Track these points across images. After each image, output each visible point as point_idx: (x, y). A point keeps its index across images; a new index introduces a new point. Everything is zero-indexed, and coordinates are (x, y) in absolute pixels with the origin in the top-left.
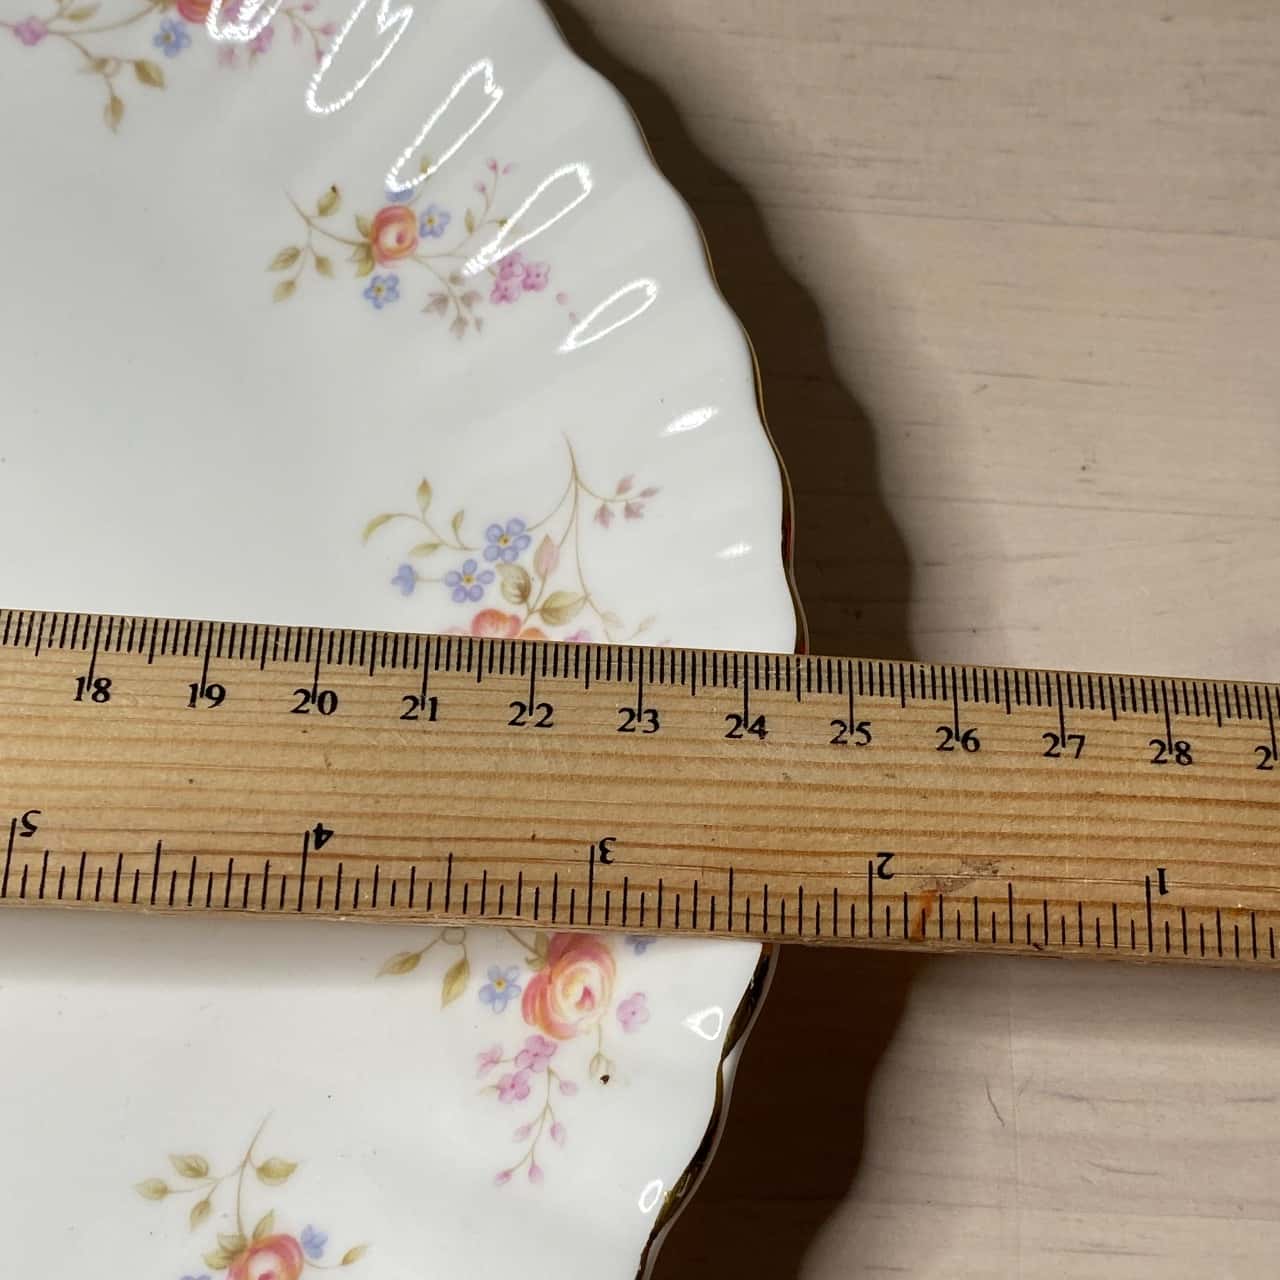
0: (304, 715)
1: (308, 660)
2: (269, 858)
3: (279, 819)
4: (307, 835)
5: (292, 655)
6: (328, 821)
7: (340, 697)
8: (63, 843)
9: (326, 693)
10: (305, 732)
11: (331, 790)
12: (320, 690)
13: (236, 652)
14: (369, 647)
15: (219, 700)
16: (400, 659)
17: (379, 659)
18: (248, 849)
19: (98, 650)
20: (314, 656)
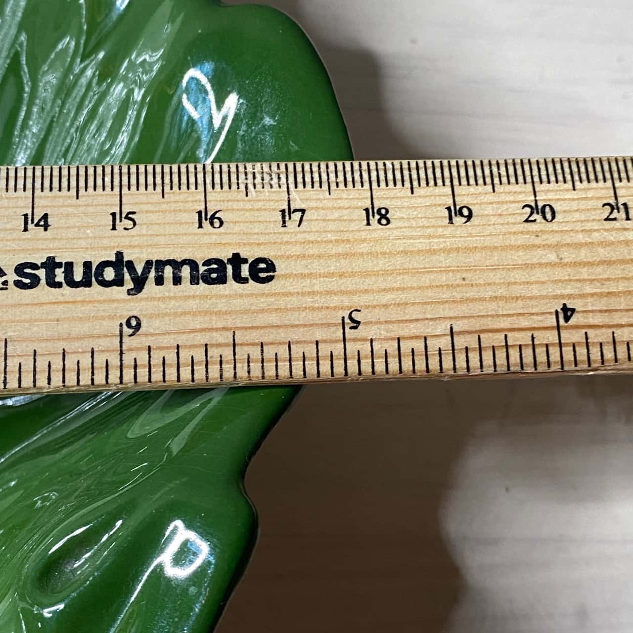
0: (533, 223)
1: (525, 182)
2: (533, 332)
3: (534, 303)
4: (557, 312)
5: (513, 180)
6: (569, 301)
7: (556, 208)
8: (383, 332)
9: (544, 206)
10: (537, 236)
11: (567, 278)
12: (540, 204)
13: (472, 181)
14: (567, 170)
15: (470, 217)
16: (592, 176)
17: (576, 177)
18: (516, 326)
19: (373, 188)
20: (529, 179)
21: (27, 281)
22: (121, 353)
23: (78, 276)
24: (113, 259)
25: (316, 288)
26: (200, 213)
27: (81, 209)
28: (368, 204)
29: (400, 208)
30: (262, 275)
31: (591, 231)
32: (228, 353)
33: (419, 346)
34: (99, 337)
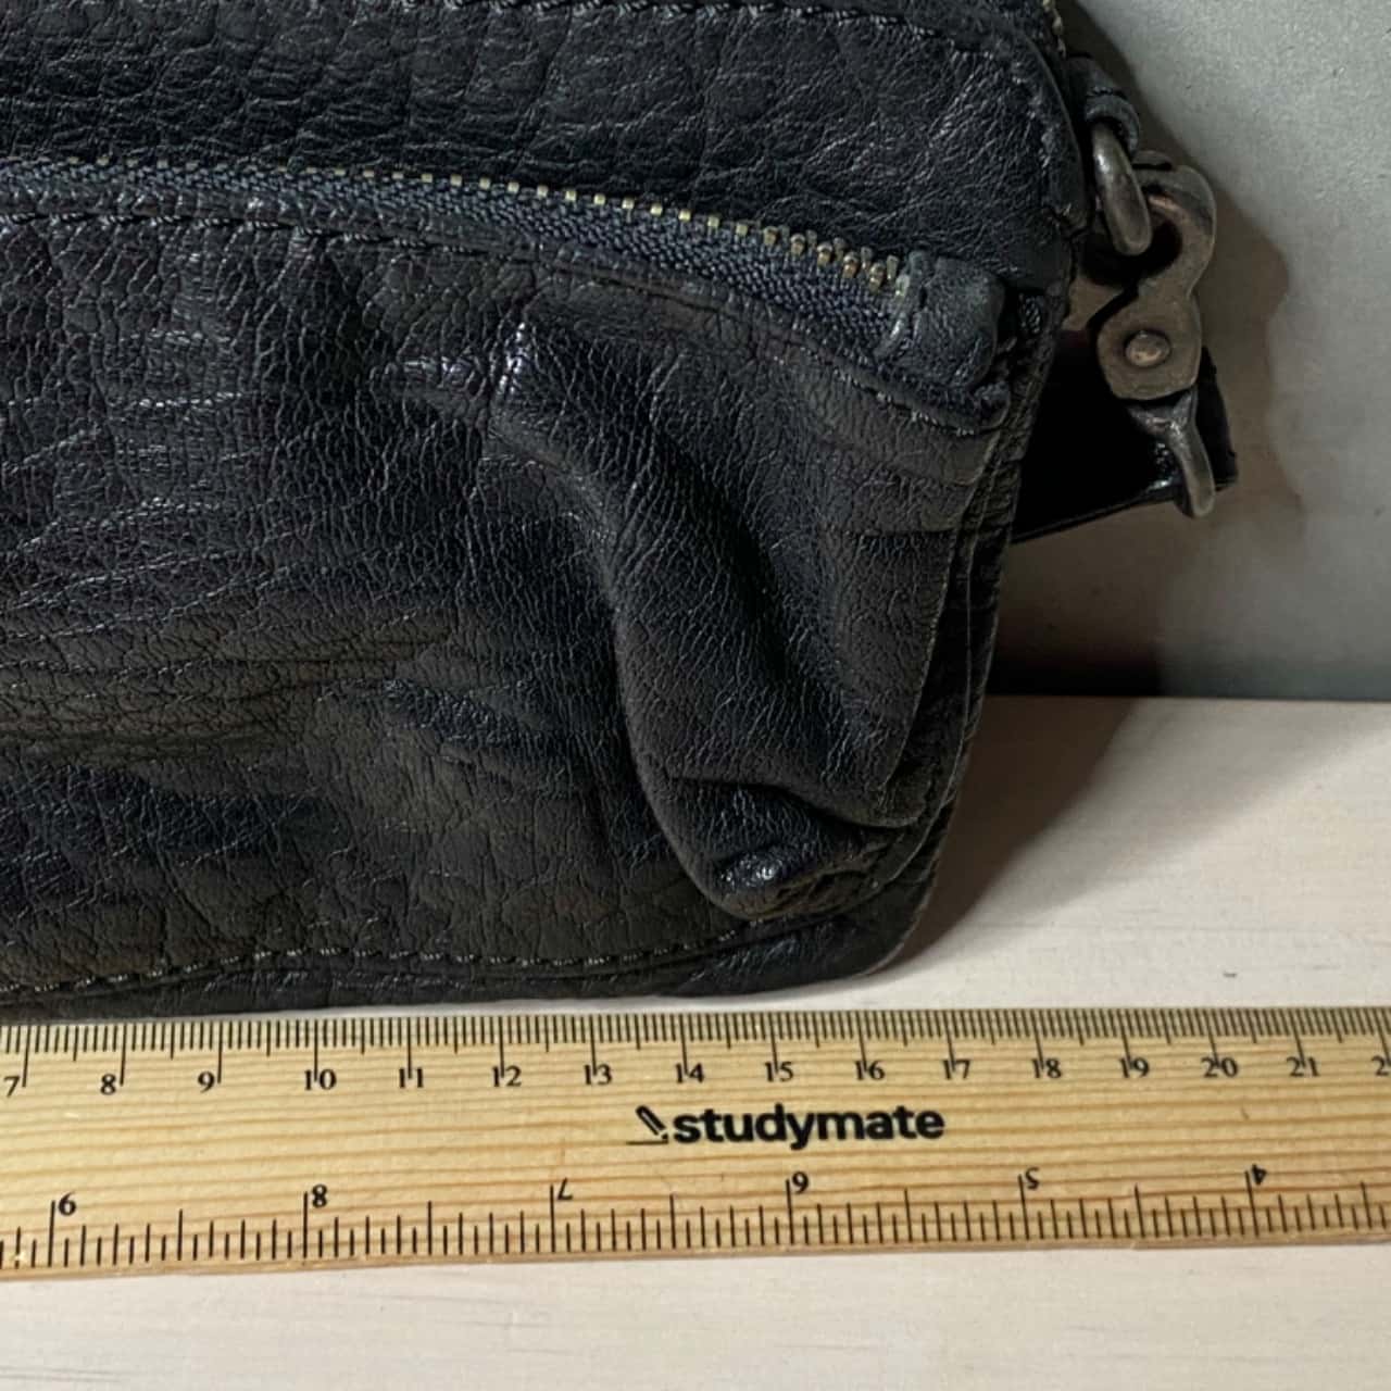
21: (687, 1134)
22: (790, 1213)
23: (739, 1128)
24: (772, 1110)
25: (989, 1145)
26: (858, 1064)
27: (735, 1059)
28: (1035, 1054)
29: (1072, 1060)
30: (931, 1130)
31: (1276, 1088)
32: (901, 1213)
33: (1103, 1207)
34: (767, 1194)
